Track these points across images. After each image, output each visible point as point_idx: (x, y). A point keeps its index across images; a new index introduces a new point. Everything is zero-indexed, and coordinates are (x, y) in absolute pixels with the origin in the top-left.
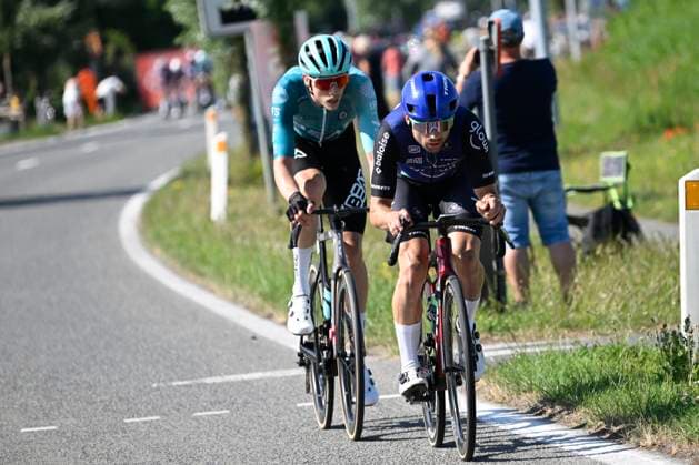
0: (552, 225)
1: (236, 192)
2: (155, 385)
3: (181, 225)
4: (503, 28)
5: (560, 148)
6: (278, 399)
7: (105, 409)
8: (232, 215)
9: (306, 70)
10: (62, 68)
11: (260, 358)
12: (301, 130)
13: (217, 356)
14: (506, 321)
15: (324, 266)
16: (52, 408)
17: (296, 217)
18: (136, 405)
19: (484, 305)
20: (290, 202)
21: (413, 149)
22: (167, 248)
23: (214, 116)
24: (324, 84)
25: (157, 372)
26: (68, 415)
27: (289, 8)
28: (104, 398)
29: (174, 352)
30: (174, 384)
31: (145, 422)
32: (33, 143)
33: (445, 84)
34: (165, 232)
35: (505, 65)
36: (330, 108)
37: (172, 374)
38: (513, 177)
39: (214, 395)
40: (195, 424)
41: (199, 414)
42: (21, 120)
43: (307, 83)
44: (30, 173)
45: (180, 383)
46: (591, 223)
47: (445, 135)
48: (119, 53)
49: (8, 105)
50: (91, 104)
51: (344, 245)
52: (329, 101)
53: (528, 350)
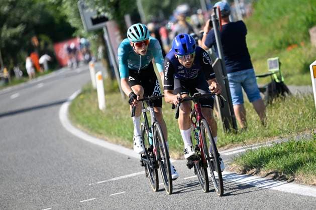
0: (252, 93)
1: (108, 97)
2: (90, 184)
3: (87, 113)
4: (221, 10)
5: (252, 59)
6: (146, 184)
7: (70, 198)
8: (108, 107)
9: (131, 39)
10: (23, 54)
11: (134, 167)
12: (130, 66)
13: (115, 168)
14: (239, 137)
15: (147, 123)
16: (47, 200)
17: (133, 103)
18: (83, 194)
19: (228, 131)
20: (129, 97)
21: (180, 68)
22: (83, 124)
23: (93, 66)
24: (139, 44)
25: (90, 179)
26: (55, 202)
27: (122, 14)
28: (69, 193)
29: (95, 169)
30: (99, 182)
31: (89, 201)
32: (16, 87)
33: (190, 38)
34: (81, 117)
35: (224, 25)
36: (143, 55)
37: (97, 179)
38: (233, 74)
39: (117, 186)
40: (111, 199)
41: (113, 195)
42: (9, 77)
43: (132, 45)
44: (16, 99)
45: (101, 182)
46: (267, 90)
47: (193, 60)
48: (46, 44)
49: (3, 72)
50: (38, 67)
51: (154, 113)
52: (142, 52)
53: (252, 148)
